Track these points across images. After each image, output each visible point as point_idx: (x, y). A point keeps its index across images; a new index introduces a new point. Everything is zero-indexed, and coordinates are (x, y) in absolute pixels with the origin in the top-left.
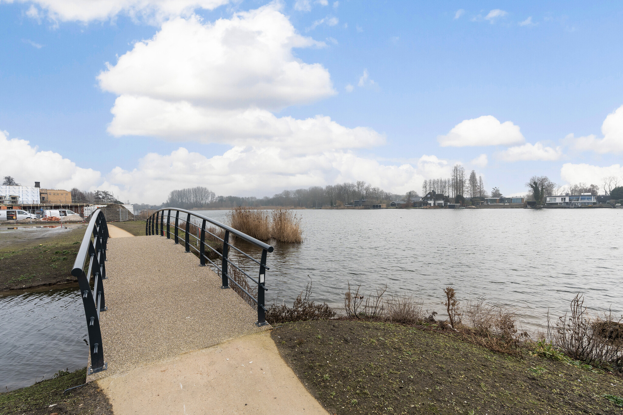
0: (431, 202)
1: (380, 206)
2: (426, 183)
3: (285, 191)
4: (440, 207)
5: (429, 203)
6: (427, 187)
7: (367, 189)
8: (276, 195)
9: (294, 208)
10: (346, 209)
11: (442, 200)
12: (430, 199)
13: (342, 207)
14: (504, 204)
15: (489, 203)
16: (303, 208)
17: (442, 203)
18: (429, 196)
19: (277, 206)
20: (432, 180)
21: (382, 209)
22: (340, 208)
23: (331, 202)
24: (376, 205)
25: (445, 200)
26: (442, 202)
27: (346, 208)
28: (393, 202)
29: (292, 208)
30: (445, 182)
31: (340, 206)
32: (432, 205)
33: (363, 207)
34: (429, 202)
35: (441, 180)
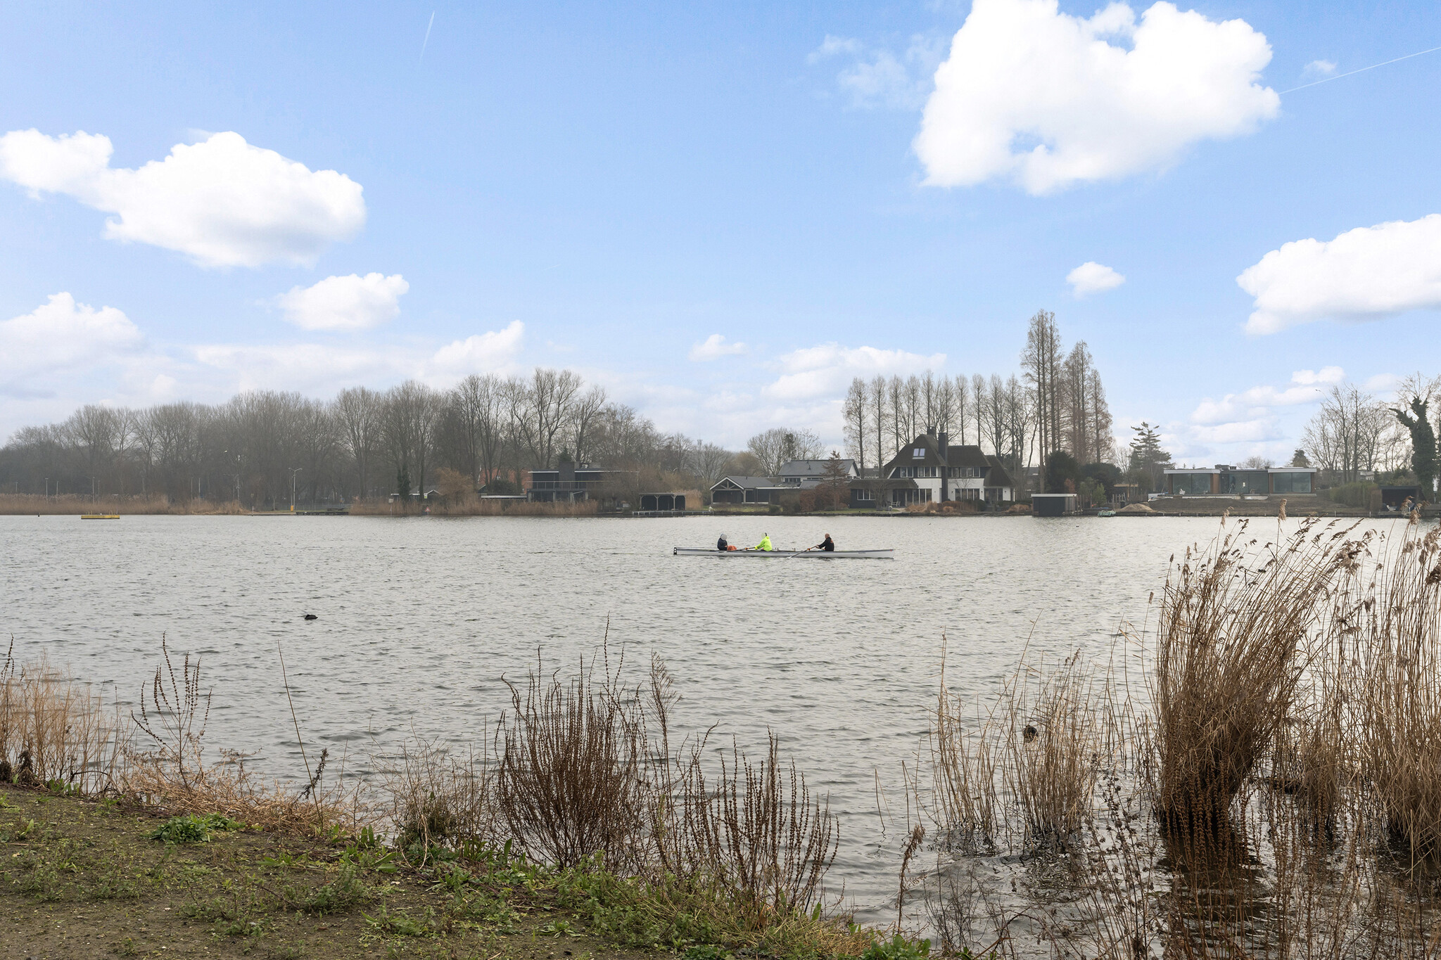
0: (931, 484)
1: (681, 500)
2: (860, 394)
3: (88, 410)
4: (969, 506)
5: (922, 491)
6: (865, 411)
7: (586, 415)
8: (30, 432)
9: (173, 509)
10: (498, 514)
11: (976, 476)
12: (927, 467)
13: (471, 502)
14: (1242, 498)
15: (1182, 492)
16: (228, 506)
17: (977, 490)
18: (919, 454)
19: (52, 492)
20: (887, 380)
21: (690, 514)
22: (460, 508)
23: (399, 478)
24: (662, 497)
25: (988, 474)
26: (978, 483)
27: (495, 507)
28: (724, 484)
29: (156, 505)
30: (947, 394)
31: (458, 496)
32: (936, 498)
33: (595, 504)
34: (922, 483)
35: (929, 383)
